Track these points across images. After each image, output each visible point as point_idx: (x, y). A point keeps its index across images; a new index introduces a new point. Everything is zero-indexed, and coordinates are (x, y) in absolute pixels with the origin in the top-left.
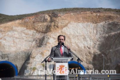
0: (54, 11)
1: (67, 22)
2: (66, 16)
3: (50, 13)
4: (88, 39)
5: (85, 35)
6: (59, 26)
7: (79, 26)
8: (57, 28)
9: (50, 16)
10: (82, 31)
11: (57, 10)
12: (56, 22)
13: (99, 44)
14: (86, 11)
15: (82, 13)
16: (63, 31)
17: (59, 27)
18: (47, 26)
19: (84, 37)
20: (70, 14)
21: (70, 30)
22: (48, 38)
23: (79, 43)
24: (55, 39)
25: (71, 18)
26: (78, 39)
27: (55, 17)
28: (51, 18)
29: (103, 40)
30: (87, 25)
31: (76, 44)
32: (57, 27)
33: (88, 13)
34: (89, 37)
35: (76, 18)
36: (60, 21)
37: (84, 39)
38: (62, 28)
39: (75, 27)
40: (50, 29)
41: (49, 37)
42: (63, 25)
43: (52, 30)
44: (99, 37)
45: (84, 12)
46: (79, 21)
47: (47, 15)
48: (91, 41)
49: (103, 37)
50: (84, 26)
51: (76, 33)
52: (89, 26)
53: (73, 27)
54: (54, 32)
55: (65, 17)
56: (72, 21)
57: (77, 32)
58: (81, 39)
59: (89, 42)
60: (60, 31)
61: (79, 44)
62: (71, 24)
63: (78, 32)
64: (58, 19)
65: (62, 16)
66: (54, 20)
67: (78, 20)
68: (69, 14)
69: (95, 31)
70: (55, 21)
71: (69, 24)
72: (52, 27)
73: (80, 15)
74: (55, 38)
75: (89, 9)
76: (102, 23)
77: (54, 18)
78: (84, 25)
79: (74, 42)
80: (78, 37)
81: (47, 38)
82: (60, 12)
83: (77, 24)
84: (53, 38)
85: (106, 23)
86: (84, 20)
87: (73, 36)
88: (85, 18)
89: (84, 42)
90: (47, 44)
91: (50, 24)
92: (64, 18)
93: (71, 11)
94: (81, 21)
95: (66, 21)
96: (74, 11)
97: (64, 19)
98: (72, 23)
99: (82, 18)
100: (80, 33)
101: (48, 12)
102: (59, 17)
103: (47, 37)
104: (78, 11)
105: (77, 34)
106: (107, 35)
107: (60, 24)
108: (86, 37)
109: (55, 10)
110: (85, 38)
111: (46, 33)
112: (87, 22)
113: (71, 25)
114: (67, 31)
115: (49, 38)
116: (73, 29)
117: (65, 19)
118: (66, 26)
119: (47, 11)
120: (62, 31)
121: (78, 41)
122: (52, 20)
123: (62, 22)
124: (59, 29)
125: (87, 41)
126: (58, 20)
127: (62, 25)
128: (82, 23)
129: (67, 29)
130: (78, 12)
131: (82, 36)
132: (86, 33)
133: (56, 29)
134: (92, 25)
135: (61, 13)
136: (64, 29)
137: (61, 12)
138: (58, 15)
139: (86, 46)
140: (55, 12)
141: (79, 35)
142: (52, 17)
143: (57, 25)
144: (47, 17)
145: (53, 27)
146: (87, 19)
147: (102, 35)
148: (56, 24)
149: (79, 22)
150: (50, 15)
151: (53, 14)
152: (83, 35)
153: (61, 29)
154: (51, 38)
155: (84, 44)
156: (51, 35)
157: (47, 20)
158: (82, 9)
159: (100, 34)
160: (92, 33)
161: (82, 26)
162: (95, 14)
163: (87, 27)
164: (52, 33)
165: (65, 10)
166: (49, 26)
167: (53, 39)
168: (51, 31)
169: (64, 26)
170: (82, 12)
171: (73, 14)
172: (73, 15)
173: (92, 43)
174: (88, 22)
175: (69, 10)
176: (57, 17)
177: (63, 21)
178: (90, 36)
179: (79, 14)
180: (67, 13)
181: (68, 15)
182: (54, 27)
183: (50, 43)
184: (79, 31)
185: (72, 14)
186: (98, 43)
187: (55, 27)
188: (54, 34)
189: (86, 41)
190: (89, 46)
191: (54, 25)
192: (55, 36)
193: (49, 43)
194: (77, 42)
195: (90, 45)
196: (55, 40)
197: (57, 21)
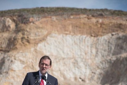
0: (22, 13)
1: (45, 33)
2: (45, 22)
3: (15, 16)
4: (81, 64)
5: (77, 56)
6: (31, 39)
7: (66, 41)
8: (27, 43)
9: (14, 21)
10: (71, 50)
11: (28, 10)
12: (26, 33)
13: (100, 74)
14: (79, 14)
15: (72, 17)
16: (38, 49)
17: (31, 41)
18: (10, 40)
19: (74, 61)
20: (51, 18)
21: (50, 48)
22: (12, 61)
23: (67, 71)
24: (24, 64)
25: (52, 25)
26: (65, 63)
27: (25, 23)
28: (16, 25)
29: (107, 66)
30: (81, 39)
31: (61, 73)
32: (28, 41)
33: (83, 18)
34: (84, 60)
35: (60, 26)
36: (33, 31)
37: (74, 63)
38: (36, 44)
39: (59, 42)
40: (14, 45)
41: (13, 58)
42: (38, 37)
43: (18, 46)
44: (100, 60)
45: (75, 16)
46: (66, 32)
47: (8, 19)
48: (87, 67)
49: (108, 61)
50: (75, 42)
51: (61, 52)
52: (83, 41)
53: (56, 42)
54: (21, 51)
55: (41, 23)
56: (53, 31)
57: (63, 52)
58: (69, 64)
59: (84, 70)
60: (32, 49)
61: (65, 73)
62: (52, 37)
63: (65, 51)
64: (29, 27)
65: (36, 21)
66: (22, 28)
67: (64, 30)
68: (49, 19)
69: (94, 51)
70: (23, 30)
71: (48, 37)
72: (18, 42)
73: (68, 22)
74: (23, 62)
75: (84, 11)
76: (106, 37)
77: (23, 25)
78: (75, 39)
79: (58, 69)
80: (65, 60)
81: (10, 61)
82: (32, 14)
83: (63, 36)
84: (21, 61)
85: (113, 37)
86: (76, 30)
87: (56, 59)
88: (77, 27)
89: (75, 69)
90: (10, 72)
91: (14, 35)
92: (41, 26)
93: (52, 13)
94: (70, 32)
95: (43, 31)
96: (58, 13)
97: (39, 28)
98: (54, 35)
99: (72, 27)
100: (68, 54)
101: (10, 13)
102: (30, 22)
103: (8, 60)
104: (65, 13)
105: (63, 56)
106: (114, 58)
107: (32, 37)
108: (79, 60)
109: (24, 10)
110: (76, 63)
111: (8, 52)
112: (80, 33)
113: (52, 39)
114: (45, 49)
115: (14, 60)
116: (56, 47)
117: (42, 28)
118: (43, 39)
119: (9, 11)
120: (36, 50)
121: (65, 67)
122: (19, 29)
123: (37, 34)
124: (31, 45)
125: (80, 67)
126: (30, 29)
127: (35, 38)
128: (72, 35)
129: (45, 46)
130: (64, 16)
131: (70, 59)
132: (79, 53)
133: (25, 45)
134: (89, 40)
135: (34, 15)
136: (39, 45)
137: (35, 13)
138: (29, 20)
139: (78, 77)
140: (24, 14)
141: (65, 57)
142: (18, 22)
143: (28, 37)
144: (10, 23)
145: (20, 41)
146: (80, 28)
147: (105, 57)
148: (26, 36)
149: (67, 34)
150: (15, 18)
151: (20, 18)
152: (74, 58)
153: (35, 46)
154: (16, 61)
155: (74, 73)
156: (17, 56)
157: (9, 29)
158: (72, 9)
159: (103, 56)
160: (89, 54)
161: (72, 40)
162: (94, 20)
163: (80, 43)
164: (18, 53)
165: (42, 11)
166: (12, 39)
167: (19, 62)
168: (16, 48)
169: (41, 41)
170: (72, 15)
171: (57, 19)
172: (56, 21)
173: (88, 72)
174: (82, 33)
175: (49, 11)
176: (27, 23)
177: (38, 32)
178: (86, 59)
179: (67, 18)
180: (45, 17)
181: (47, 21)
182: (22, 41)
183: (15, 71)
184: (66, 49)
185: (54, 18)
186: (98, 71)
187: (24, 41)
188: (22, 55)
189: (78, 68)
190: (83, 77)
191: (22, 38)
192: (24, 57)
193: (12, 70)
194: (62, 68)
195: (85, 75)
196: (24, 66)
197: (27, 31)
